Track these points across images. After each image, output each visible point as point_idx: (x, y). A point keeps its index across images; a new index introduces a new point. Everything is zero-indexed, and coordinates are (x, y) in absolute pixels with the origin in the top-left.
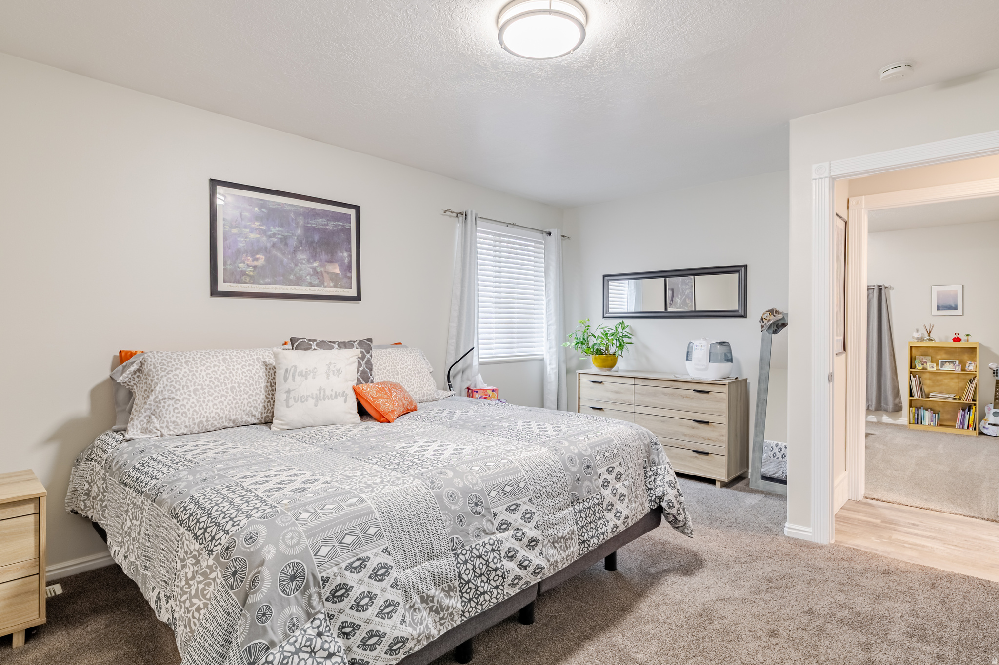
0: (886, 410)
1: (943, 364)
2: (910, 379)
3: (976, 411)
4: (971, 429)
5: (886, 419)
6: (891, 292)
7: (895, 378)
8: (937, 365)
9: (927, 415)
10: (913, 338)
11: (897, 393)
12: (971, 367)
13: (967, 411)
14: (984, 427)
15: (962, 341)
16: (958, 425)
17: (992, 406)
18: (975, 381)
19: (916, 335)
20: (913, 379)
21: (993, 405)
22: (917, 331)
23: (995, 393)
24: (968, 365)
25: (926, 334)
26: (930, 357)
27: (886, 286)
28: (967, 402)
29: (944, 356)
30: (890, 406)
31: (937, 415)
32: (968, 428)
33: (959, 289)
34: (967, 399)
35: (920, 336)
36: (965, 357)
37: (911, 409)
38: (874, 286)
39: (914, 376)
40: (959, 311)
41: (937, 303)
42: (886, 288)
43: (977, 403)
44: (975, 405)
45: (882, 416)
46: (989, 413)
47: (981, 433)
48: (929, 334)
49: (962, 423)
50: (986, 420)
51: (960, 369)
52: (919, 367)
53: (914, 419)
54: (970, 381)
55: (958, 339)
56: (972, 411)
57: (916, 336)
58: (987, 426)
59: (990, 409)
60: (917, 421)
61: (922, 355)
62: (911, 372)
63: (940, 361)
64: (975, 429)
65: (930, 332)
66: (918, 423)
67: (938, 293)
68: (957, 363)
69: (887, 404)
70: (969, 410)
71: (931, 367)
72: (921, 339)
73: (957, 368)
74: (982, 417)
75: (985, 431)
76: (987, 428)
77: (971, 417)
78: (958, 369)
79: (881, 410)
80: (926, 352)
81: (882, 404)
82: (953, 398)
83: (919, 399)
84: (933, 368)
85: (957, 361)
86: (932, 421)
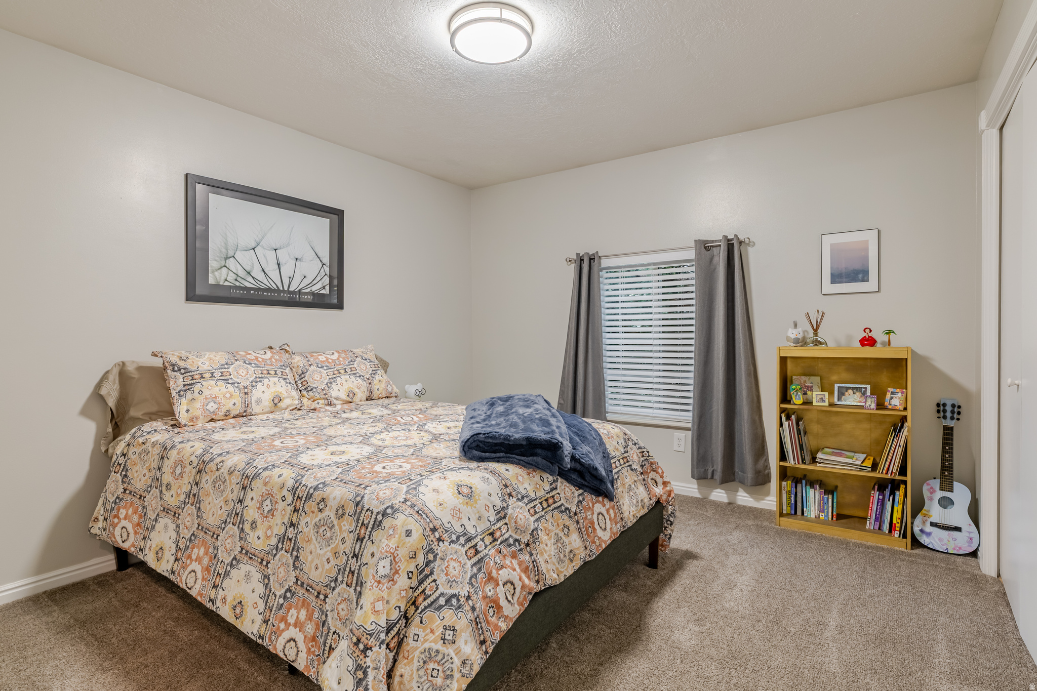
0: (742, 482)
1: (841, 394)
2: (781, 425)
3: (905, 496)
4: (897, 534)
5: (744, 498)
6: (750, 249)
7: (757, 418)
8: (831, 393)
9: (813, 496)
10: (788, 339)
11: (760, 450)
12: (895, 400)
13: (887, 492)
14: (922, 531)
15: (878, 345)
16: (870, 524)
17: (936, 484)
18: (905, 432)
19: (793, 333)
20: (785, 424)
21: (938, 481)
22: (796, 326)
23: (943, 456)
24: (888, 395)
25: (811, 332)
26: (818, 379)
27: (741, 238)
28: (889, 476)
29: (845, 375)
30: (749, 475)
31: (830, 497)
32: (890, 531)
33: (871, 237)
34: (889, 469)
35: (800, 336)
36: (884, 378)
37: (784, 483)
38: (720, 241)
39: (788, 418)
40: (872, 285)
41: (832, 268)
42: (740, 243)
43: (909, 478)
44: (905, 482)
45: (737, 491)
46: (931, 499)
47: (916, 543)
48: (816, 331)
49: (879, 519)
50: (925, 515)
51: (873, 406)
52: (797, 400)
53: (789, 505)
54: (895, 430)
55: (868, 342)
56: (899, 494)
57: (793, 336)
58: (928, 528)
59: (932, 491)
60: (796, 509)
61: (805, 375)
62: (782, 411)
63: (836, 386)
64: (905, 537)
65: (818, 327)
66: (796, 513)
67: (834, 250)
68: (868, 393)
69: (743, 471)
70: (893, 493)
71: (818, 398)
72: (802, 342)
73: (869, 403)
74: (918, 507)
75: (924, 540)
76: (929, 534)
77: (896, 508)
78: (871, 403)
79: (733, 481)
80: (810, 367)
81: (737, 470)
82: (861, 468)
83: (798, 466)
84: (824, 401)
85: (868, 387)
86: (822, 511)
